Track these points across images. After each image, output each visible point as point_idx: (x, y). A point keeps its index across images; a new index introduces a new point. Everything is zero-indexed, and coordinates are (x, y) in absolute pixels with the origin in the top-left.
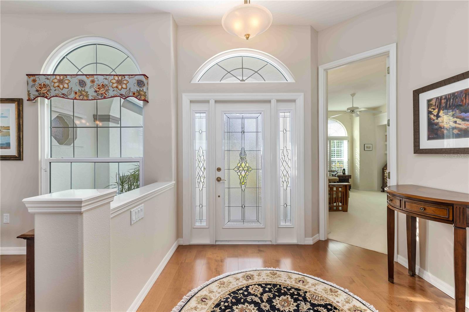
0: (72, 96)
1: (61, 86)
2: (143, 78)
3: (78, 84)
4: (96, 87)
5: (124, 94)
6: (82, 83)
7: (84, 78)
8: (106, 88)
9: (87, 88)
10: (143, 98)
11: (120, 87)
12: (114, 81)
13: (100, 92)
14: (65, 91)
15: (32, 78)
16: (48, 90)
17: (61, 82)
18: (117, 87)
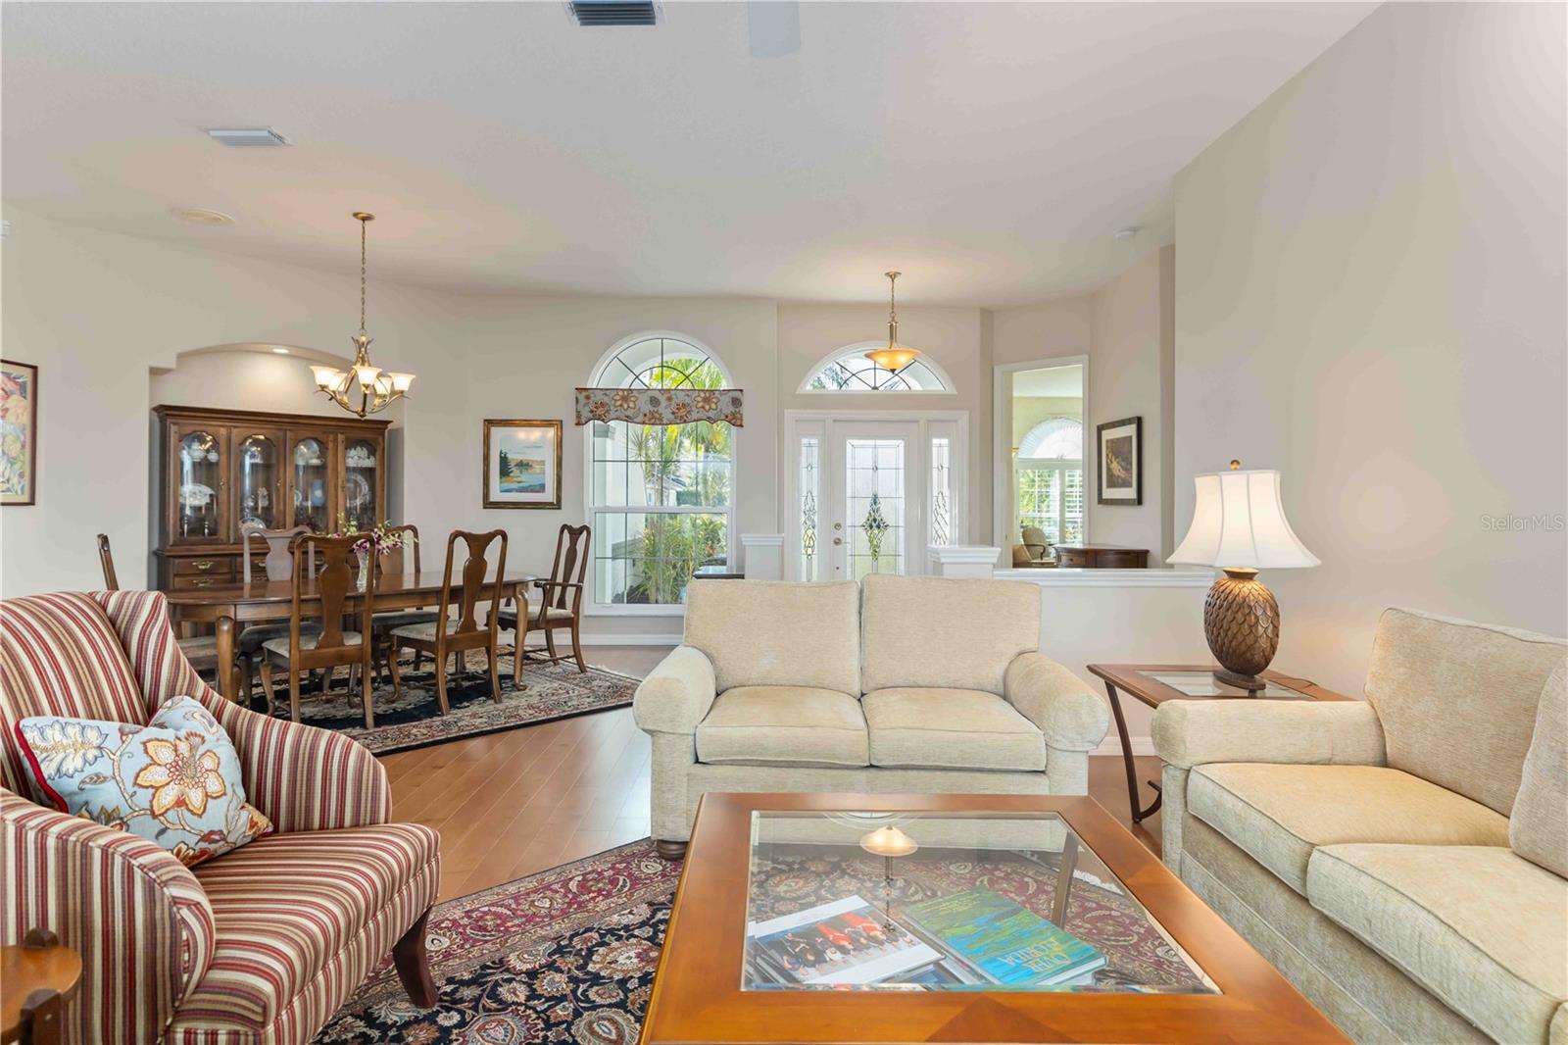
0: (641, 418)
1: (625, 406)
2: (737, 394)
3: (648, 402)
4: (673, 407)
5: (712, 416)
6: (654, 401)
7: (657, 395)
8: (688, 409)
9: (661, 409)
10: (739, 423)
11: (707, 407)
12: (699, 399)
13: (679, 414)
14: (630, 413)
15: (584, 393)
16: (607, 411)
17: (625, 399)
18: (703, 407)
